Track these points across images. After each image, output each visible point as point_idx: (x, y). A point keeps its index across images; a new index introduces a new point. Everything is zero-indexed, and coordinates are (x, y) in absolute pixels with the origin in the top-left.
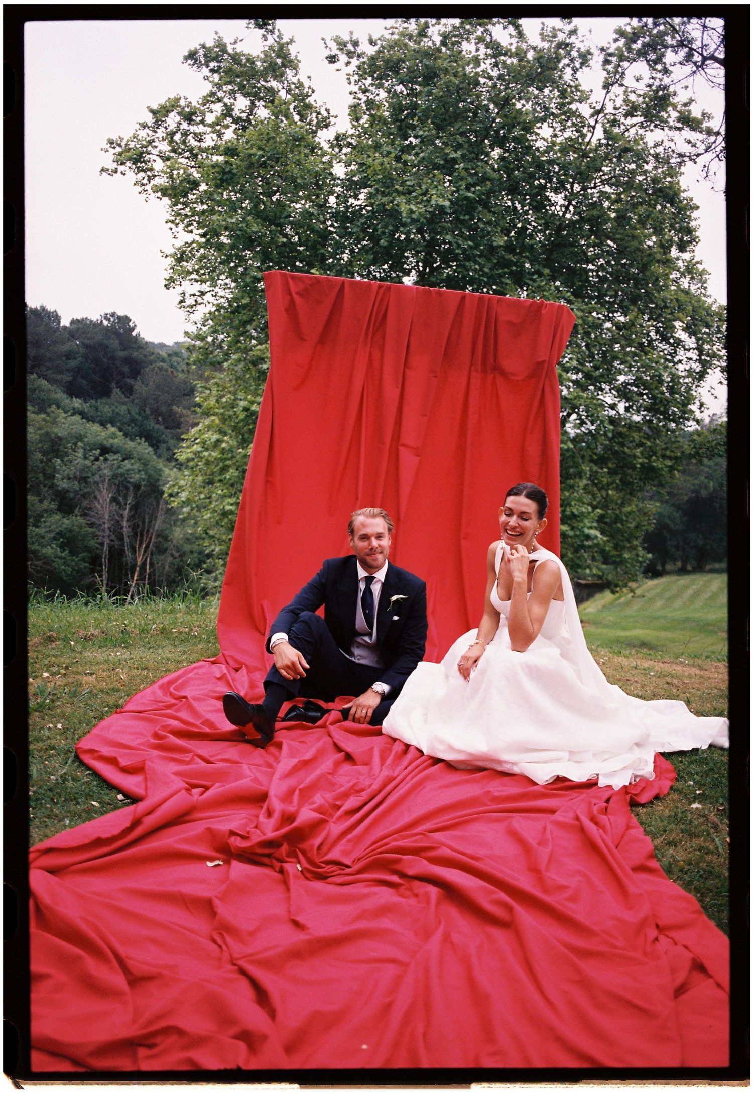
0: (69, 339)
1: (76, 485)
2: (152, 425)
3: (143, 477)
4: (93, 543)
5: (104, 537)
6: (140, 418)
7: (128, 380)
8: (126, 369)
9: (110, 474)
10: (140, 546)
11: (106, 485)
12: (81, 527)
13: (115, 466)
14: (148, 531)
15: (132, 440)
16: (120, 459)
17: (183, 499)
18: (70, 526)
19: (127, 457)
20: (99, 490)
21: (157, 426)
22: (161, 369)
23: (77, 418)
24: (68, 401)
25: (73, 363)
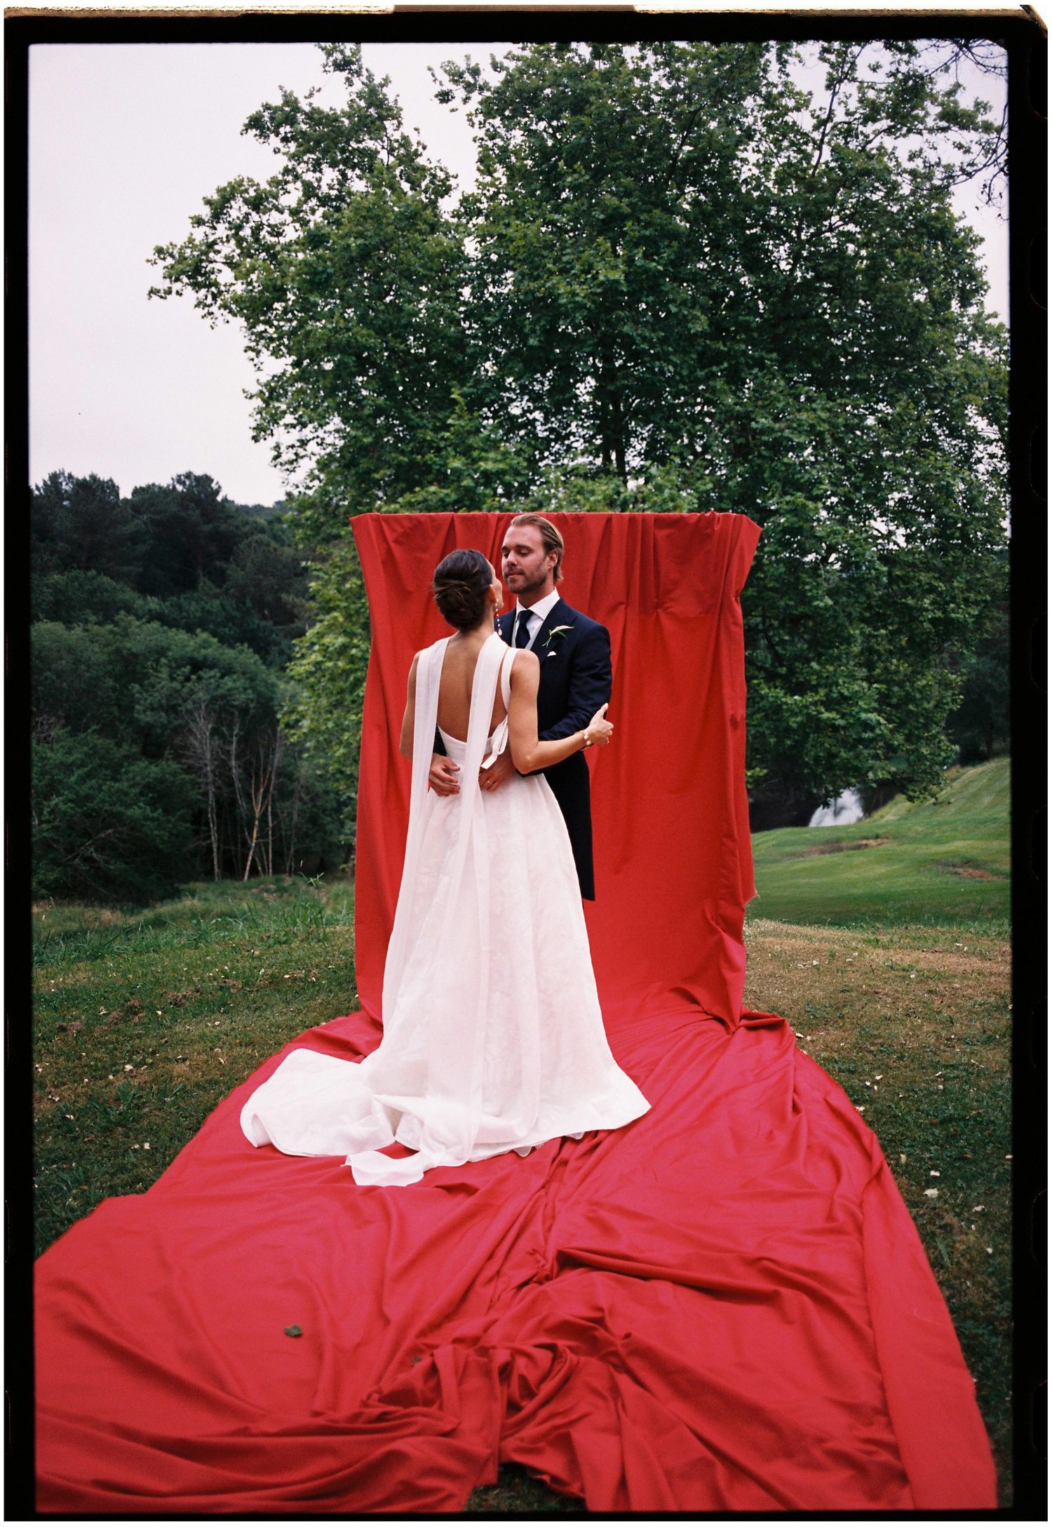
0: (133, 517)
1: (163, 717)
2: (257, 621)
3: (251, 696)
4: (194, 795)
5: (207, 784)
6: (237, 614)
7: (218, 563)
8: (213, 548)
9: (208, 697)
10: (257, 790)
11: (203, 713)
12: (174, 774)
13: (212, 687)
14: (265, 770)
15: (232, 646)
16: (218, 675)
17: (305, 730)
18: (160, 775)
19: (228, 671)
20: (194, 721)
21: (263, 623)
22: (260, 543)
23: (155, 625)
24: (140, 602)
25: (142, 548)
